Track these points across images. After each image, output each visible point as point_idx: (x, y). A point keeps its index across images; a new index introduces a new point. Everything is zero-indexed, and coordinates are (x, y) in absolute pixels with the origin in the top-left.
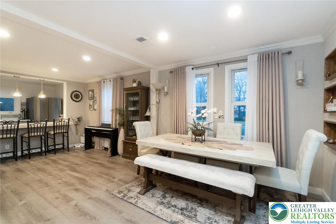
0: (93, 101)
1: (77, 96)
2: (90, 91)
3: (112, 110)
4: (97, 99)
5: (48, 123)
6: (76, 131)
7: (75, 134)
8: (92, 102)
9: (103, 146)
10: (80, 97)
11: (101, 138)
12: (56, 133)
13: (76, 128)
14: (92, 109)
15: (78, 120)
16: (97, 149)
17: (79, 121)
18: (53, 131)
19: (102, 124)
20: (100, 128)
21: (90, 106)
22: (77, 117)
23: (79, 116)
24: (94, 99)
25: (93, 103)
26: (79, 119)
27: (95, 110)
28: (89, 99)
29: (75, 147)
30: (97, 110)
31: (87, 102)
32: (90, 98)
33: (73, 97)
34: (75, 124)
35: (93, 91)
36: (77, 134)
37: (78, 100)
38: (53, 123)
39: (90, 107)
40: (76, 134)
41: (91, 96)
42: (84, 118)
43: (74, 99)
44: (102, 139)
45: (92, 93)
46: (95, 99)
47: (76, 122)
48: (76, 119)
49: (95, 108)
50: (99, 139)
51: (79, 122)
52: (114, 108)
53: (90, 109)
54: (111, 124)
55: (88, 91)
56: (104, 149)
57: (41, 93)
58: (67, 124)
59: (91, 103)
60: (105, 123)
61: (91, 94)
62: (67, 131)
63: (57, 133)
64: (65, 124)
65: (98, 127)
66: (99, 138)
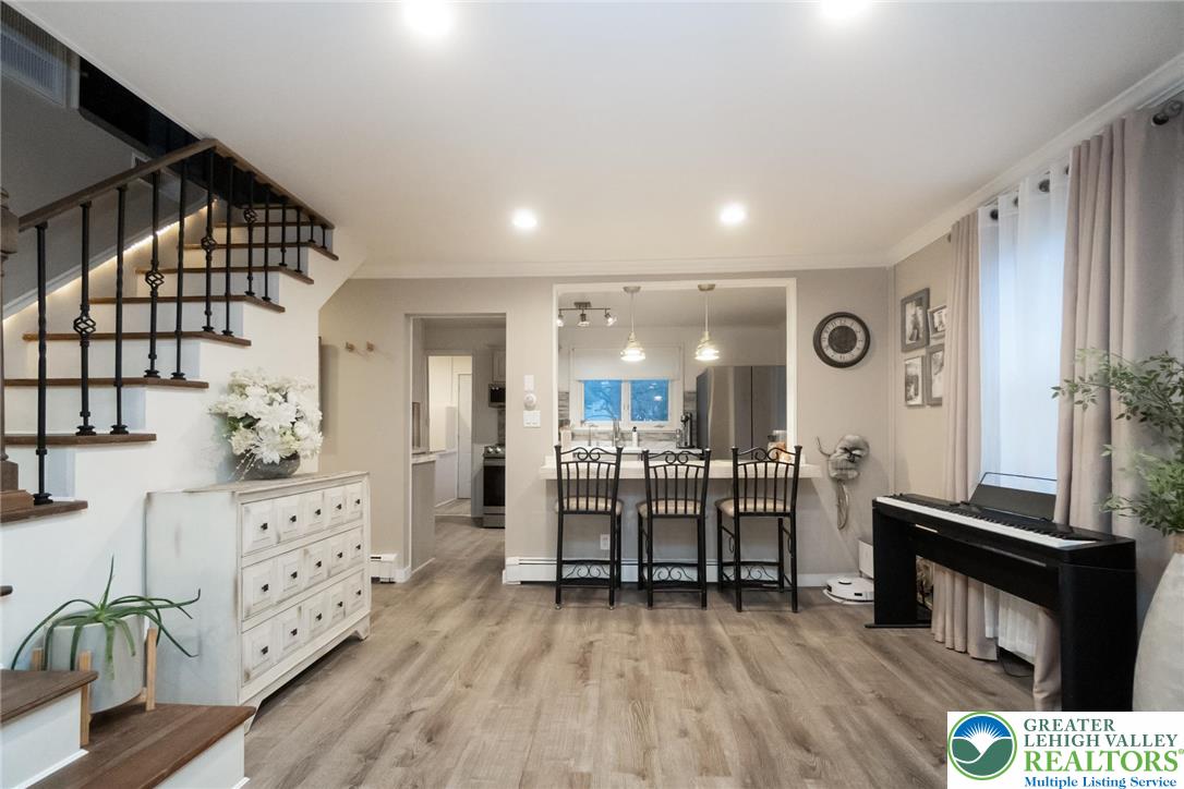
0: (923, 352)
1: (843, 340)
2: (905, 302)
3: (1071, 388)
4: (946, 341)
5: (713, 464)
6: (840, 511)
7: (835, 527)
8: (918, 362)
9: (989, 633)
10: (860, 345)
11: (972, 580)
12: (743, 514)
13: (840, 497)
14: (918, 400)
15: (846, 456)
16: (948, 644)
17: (852, 462)
18: (732, 501)
19: (982, 489)
20: (962, 513)
21: (907, 384)
22: (843, 444)
23: (851, 438)
24: (933, 343)
25: (927, 363)
26: (855, 455)
27: (938, 403)
28: (906, 349)
29: (830, 589)
30: (945, 402)
31: (893, 363)
32: (908, 342)
33: (825, 343)
34: (834, 474)
35: (922, 298)
36: (843, 525)
37: (847, 357)
38: (730, 464)
39: (907, 391)
40: (841, 528)
41: (916, 326)
42: (876, 449)
43: (830, 353)
44: (981, 592)
45: (920, 312)
46: (940, 341)
47: (837, 469)
48: (839, 451)
49: (937, 391)
50: (959, 585)
51: (850, 465)
52: (1091, 367)
53: (908, 398)
54: (1052, 498)
55: (899, 303)
56: (993, 655)
57: (702, 341)
58: (791, 474)
59: (916, 369)
60: (1005, 483)
61: (915, 315)
62: (788, 508)
63: (746, 514)
64: (781, 474)
65: (953, 507)
66: (959, 577)
